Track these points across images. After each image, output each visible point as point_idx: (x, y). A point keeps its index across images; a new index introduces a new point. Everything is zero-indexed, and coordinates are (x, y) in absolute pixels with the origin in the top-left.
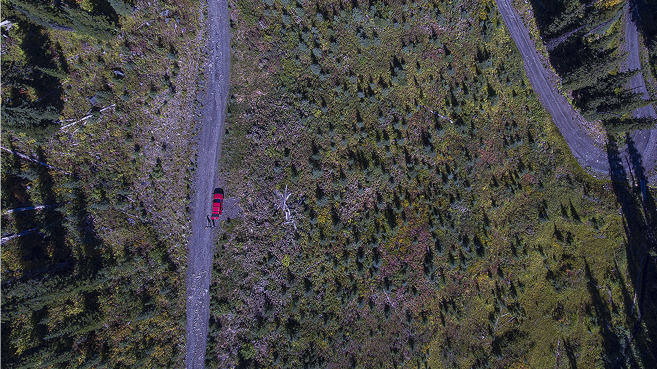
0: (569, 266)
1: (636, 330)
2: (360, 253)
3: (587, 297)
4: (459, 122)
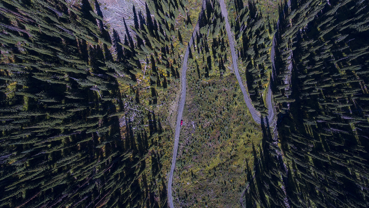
0: (249, 143)
1: (262, 158)
2: (206, 134)
3: (252, 150)
4: (228, 110)
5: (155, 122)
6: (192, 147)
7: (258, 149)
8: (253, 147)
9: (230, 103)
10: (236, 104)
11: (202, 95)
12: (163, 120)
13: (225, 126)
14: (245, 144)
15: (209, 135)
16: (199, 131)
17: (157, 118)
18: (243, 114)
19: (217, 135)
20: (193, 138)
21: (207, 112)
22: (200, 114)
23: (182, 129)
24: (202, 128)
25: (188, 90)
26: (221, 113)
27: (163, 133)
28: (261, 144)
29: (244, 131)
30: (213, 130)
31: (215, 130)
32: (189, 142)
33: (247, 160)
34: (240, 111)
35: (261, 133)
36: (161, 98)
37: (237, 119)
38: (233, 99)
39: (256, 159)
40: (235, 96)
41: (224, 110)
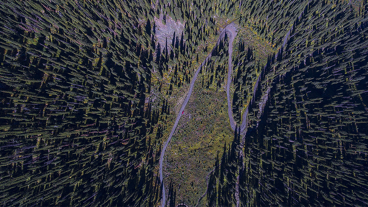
5: (166, 107)
6: (185, 130)
7: (228, 147)
8: (225, 145)
9: (218, 110)
10: (222, 112)
11: (201, 99)
12: (172, 107)
13: (210, 124)
14: (220, 141)
15: (198, 127)
16: (193, 121)
17: (168, 104)
18: (225, 120)
19: (204, 128)
20: (187, 125)
21: (201, 111)
22: (196, 110)
23: (182, 117)
24: (195, 120)
25: (193, 93)
26: (210, 114)
27: (169, 116)
28: (231, 144)
29: (222, 131)
30: (201, 124)
31: (202, 125)
32: (184, 127)
33: (218, 152)
34: (223, 117)
35: (233, 137)
36: (174, 93)
37: (220, 122)
38: (221, 108)
39: (225, 153)
40: (222, 106)
41: (212, 113)
